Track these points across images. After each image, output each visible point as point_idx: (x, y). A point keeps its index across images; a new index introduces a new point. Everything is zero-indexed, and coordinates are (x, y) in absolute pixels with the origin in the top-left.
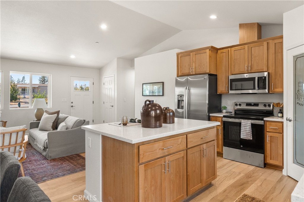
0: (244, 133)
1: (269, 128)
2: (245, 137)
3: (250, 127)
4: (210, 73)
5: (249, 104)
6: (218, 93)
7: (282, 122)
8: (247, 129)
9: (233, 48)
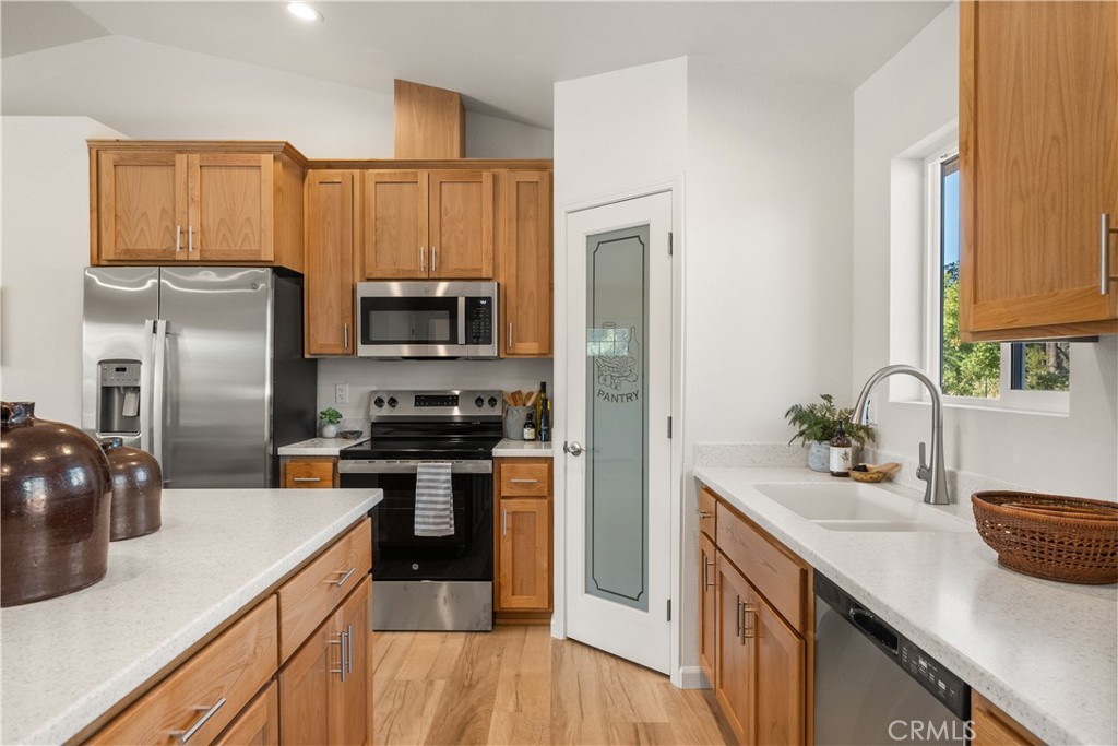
0: (426, 513)
1: (508, 483)
2: (432, 527)
3: (448, 488)
4: (276, 264)
5: (426, 397)
6: (306, 356)
7: (549, 460)
8: (436, 495)
9: (371, 171)
